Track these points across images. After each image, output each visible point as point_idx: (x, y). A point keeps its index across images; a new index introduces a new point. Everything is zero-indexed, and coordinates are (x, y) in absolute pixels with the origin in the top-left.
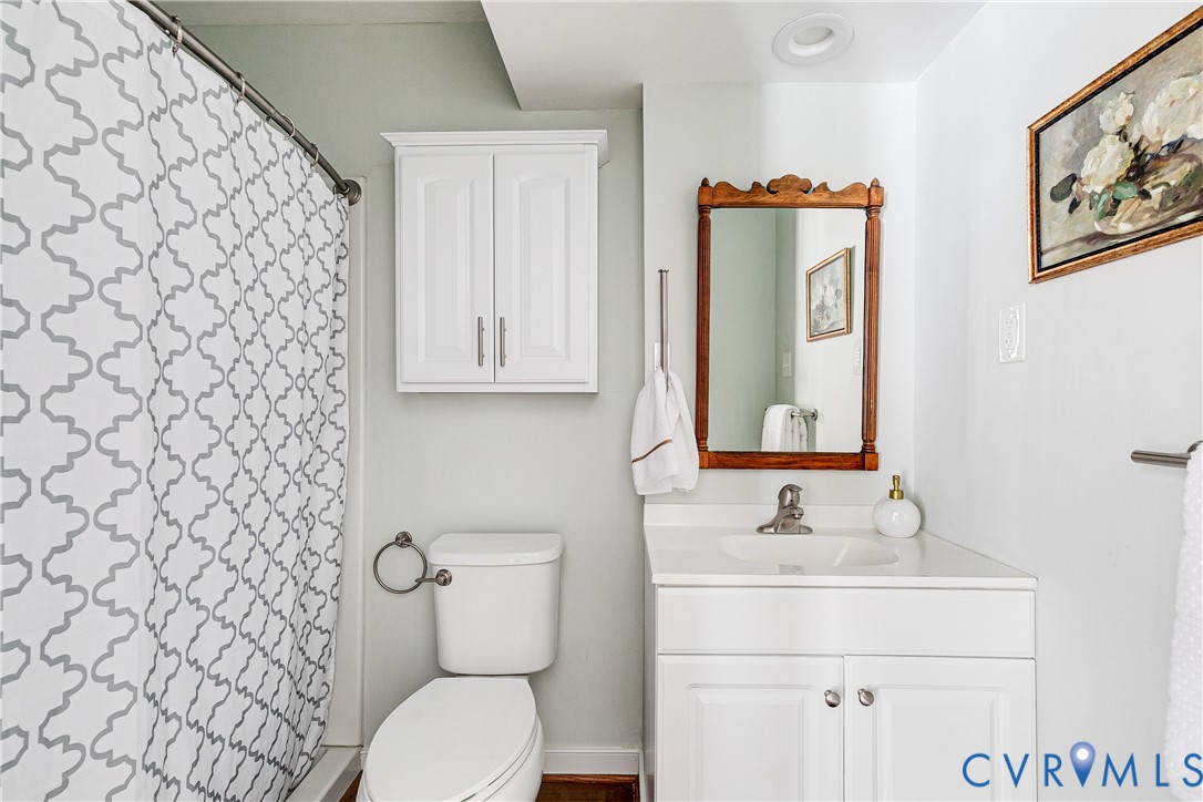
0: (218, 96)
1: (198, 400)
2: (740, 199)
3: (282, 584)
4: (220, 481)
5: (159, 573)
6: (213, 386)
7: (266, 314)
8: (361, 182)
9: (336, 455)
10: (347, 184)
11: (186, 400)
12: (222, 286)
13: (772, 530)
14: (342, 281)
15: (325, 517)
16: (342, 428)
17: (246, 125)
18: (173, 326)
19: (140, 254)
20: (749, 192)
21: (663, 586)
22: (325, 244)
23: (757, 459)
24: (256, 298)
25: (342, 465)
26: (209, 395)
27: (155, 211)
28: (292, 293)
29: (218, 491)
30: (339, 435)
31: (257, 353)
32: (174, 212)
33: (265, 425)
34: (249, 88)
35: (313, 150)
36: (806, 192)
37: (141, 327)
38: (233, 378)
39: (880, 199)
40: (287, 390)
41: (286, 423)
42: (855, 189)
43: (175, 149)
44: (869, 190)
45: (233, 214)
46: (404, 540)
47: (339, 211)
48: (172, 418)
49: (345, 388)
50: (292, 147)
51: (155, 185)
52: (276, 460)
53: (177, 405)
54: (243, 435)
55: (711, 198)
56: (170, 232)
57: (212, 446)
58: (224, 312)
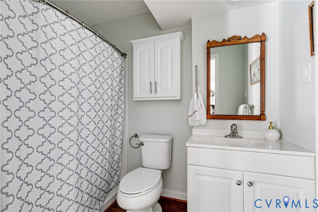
0: (92, 37)
1: (87, 100)
2: (219, 44)
3: (107, 141)
4: (92, 117)
5: (79, 134)
6: (91, 97)
7: (103, 82)
8: (127, 53)
9: (121, 115)
10: (123, 54)
11: (85, 99)
12: (93, 76)
13: (229, 137)
14: (123, 76)
15: (119, 129)
16: (123, 109)
17: (98, 42)
18: (82, 84)
19: (75, 70)
20: (222, 42)
21: (189, 147)
22: (117, 67)
23: (225, 117)
24: (101, 79)
25: (122, 118)
26: (90, 99)
27: (79, 61)
28: (109, 78)
29: (92, 119)
30: (122, 111)
31: (101, 90)
32: (83, 61)
33: (103, 106)
34: (98, 34)
35: (114, 46)
36: (240, 40)
37: (75, 84)
38: (95, 95)
39: (265, 38)
40: (108, 99)
41: (108, 106)
42: (256, 36)
43: (83, 48)
44: (261, 36)
45: (95, 61)
46: (136, 136)
47: (121, 60)
48: (82, 103)
49: (123, 100)
50: (109, 46)
51: (79, 56)
52: (105, 114)
53: (83, 100)
54: (97, 108)
55: (211, 45)
56: (82, 65)
57: (90, 109)
58: (93, 82)
